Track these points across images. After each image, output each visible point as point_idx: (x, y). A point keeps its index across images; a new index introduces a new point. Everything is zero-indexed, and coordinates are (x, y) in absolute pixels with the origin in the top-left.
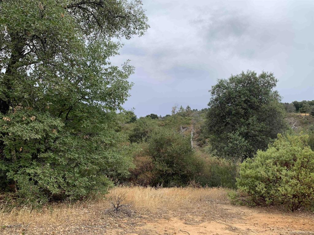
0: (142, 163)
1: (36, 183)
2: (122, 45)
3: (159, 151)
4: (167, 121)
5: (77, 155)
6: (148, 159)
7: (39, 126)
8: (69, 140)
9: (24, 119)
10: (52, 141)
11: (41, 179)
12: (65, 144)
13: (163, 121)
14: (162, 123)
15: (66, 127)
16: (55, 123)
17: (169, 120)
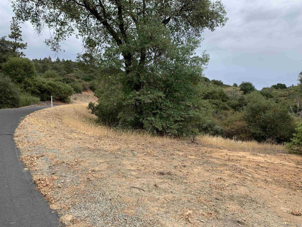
0: (238, 126)
1: (152, 124)
2: (203, 40)
3: (254, 117)
4: (291, 91)
5: (172, 112)
6: (244, 124)
7: (152, 96)
8: (169, 104)
9: (145, 93)
10: (159, 104)
11: (154, 123)
12: (166, 106)
13: (287, 91)
14: (285, 93)
15: (166, 97)
16: (159, 95)
17: (294, 90)
